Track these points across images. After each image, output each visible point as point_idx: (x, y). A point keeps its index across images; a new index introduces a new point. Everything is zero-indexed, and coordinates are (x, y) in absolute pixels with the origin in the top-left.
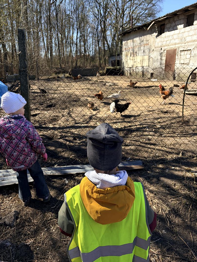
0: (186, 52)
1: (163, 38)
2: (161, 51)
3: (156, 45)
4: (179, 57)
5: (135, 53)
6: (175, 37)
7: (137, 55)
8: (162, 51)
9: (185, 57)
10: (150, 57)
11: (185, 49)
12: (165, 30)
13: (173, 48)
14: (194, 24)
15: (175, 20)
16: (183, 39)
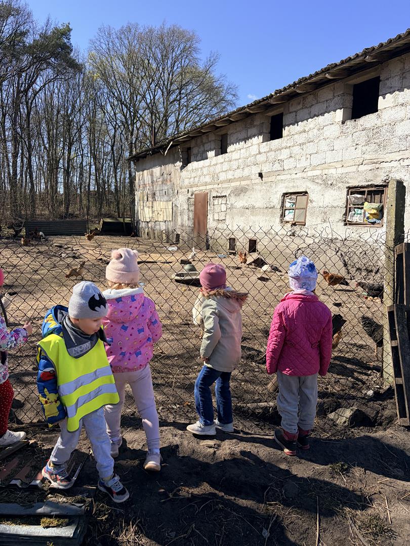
0: (220, 200)
1: (189, 172)
2: (187, 194)
3: (182, 184)
4: (212, 209)
6: (205, 171)
7: (156, 199)
8: (189, 195)
9: (219, 208)
11: (219, 195)
12: (192, 158)
13: (203, 191)
14: (228, 152)
15: (204, 141)
16: (216, 176)
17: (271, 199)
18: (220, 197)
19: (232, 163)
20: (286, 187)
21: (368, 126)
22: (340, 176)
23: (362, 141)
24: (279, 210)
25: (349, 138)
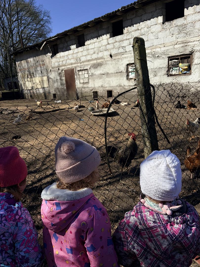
0: (83, 72)
1: (58, 58)
2: (58, 71)
3: (53, 66)
4: (78, 77)
5: (32, 75)
7: (35, 76)
8: (60, 71)
9: (83, 76)
10: (49, 78)
11: (82, 69)
12: (59, 50)
13: (70, 68)
14: (85, 44)
15: (67, 40)
16: (78, 59)
17: (119, 68)
18: (82, 70)
19: (89, 51)
20: (129, 61)
21: (179, 24)
22: (163, 51)
23: (176, 32)
24: (125, 73)
25: (167, 31)
